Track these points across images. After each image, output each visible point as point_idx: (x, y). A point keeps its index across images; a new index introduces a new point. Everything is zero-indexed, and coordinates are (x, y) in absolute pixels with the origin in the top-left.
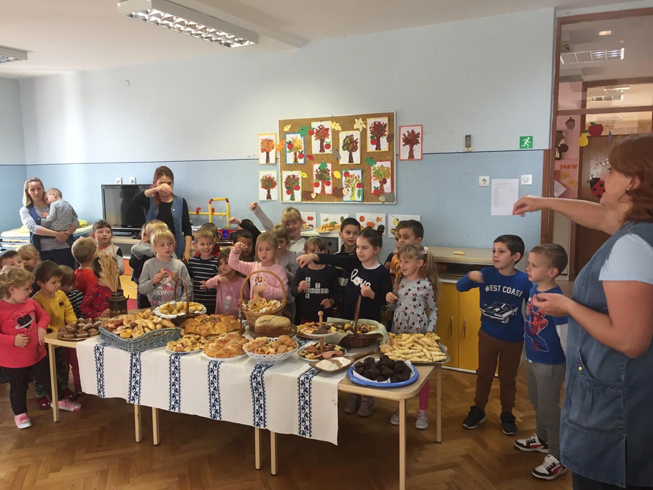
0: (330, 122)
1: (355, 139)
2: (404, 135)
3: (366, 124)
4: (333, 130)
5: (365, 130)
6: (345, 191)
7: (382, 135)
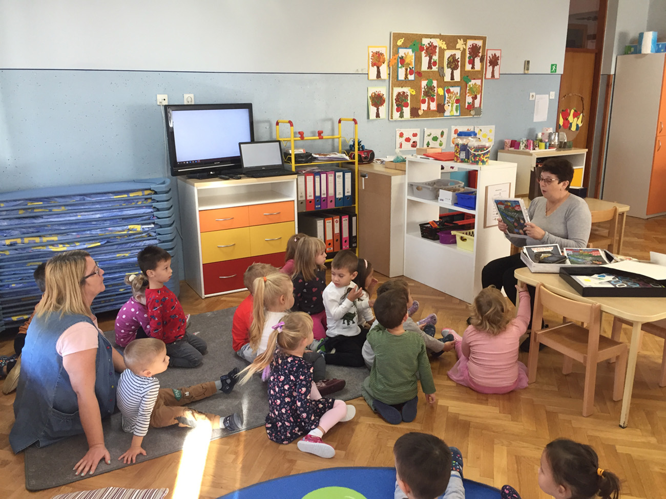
0: (438, 40)
1: (457, 58)
2: (490, 57)
3: (465, 44)
4: (440, 48)
5: (464, 50)
6: (446, 107)
7: (477, 56)
